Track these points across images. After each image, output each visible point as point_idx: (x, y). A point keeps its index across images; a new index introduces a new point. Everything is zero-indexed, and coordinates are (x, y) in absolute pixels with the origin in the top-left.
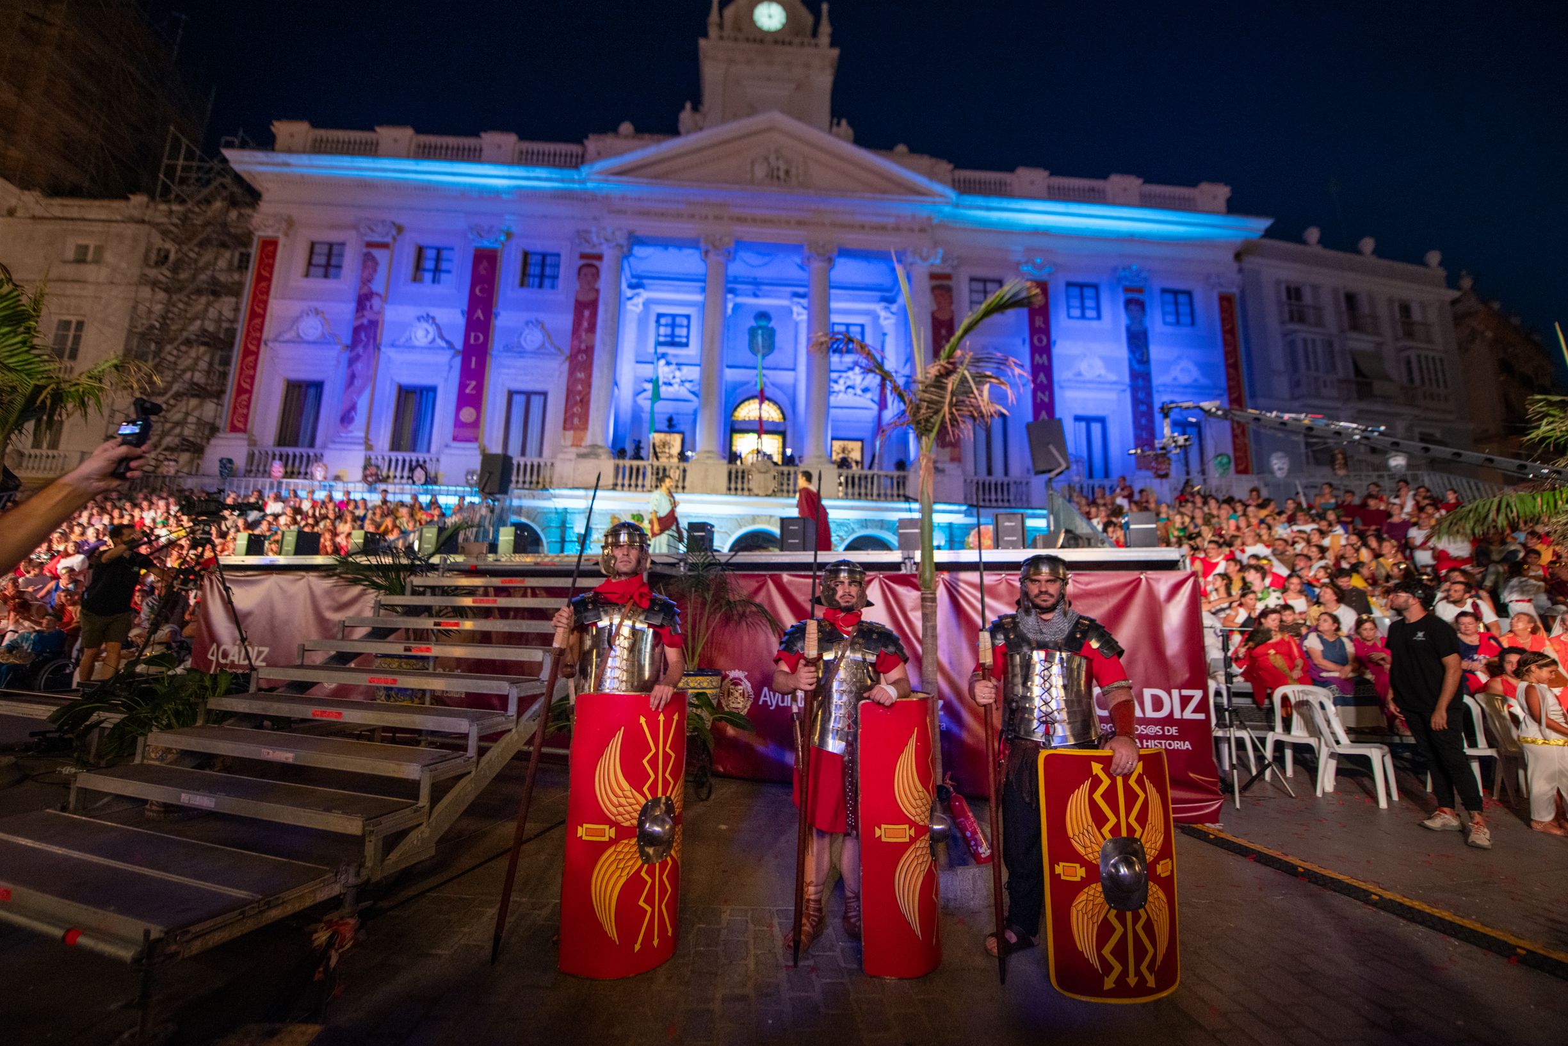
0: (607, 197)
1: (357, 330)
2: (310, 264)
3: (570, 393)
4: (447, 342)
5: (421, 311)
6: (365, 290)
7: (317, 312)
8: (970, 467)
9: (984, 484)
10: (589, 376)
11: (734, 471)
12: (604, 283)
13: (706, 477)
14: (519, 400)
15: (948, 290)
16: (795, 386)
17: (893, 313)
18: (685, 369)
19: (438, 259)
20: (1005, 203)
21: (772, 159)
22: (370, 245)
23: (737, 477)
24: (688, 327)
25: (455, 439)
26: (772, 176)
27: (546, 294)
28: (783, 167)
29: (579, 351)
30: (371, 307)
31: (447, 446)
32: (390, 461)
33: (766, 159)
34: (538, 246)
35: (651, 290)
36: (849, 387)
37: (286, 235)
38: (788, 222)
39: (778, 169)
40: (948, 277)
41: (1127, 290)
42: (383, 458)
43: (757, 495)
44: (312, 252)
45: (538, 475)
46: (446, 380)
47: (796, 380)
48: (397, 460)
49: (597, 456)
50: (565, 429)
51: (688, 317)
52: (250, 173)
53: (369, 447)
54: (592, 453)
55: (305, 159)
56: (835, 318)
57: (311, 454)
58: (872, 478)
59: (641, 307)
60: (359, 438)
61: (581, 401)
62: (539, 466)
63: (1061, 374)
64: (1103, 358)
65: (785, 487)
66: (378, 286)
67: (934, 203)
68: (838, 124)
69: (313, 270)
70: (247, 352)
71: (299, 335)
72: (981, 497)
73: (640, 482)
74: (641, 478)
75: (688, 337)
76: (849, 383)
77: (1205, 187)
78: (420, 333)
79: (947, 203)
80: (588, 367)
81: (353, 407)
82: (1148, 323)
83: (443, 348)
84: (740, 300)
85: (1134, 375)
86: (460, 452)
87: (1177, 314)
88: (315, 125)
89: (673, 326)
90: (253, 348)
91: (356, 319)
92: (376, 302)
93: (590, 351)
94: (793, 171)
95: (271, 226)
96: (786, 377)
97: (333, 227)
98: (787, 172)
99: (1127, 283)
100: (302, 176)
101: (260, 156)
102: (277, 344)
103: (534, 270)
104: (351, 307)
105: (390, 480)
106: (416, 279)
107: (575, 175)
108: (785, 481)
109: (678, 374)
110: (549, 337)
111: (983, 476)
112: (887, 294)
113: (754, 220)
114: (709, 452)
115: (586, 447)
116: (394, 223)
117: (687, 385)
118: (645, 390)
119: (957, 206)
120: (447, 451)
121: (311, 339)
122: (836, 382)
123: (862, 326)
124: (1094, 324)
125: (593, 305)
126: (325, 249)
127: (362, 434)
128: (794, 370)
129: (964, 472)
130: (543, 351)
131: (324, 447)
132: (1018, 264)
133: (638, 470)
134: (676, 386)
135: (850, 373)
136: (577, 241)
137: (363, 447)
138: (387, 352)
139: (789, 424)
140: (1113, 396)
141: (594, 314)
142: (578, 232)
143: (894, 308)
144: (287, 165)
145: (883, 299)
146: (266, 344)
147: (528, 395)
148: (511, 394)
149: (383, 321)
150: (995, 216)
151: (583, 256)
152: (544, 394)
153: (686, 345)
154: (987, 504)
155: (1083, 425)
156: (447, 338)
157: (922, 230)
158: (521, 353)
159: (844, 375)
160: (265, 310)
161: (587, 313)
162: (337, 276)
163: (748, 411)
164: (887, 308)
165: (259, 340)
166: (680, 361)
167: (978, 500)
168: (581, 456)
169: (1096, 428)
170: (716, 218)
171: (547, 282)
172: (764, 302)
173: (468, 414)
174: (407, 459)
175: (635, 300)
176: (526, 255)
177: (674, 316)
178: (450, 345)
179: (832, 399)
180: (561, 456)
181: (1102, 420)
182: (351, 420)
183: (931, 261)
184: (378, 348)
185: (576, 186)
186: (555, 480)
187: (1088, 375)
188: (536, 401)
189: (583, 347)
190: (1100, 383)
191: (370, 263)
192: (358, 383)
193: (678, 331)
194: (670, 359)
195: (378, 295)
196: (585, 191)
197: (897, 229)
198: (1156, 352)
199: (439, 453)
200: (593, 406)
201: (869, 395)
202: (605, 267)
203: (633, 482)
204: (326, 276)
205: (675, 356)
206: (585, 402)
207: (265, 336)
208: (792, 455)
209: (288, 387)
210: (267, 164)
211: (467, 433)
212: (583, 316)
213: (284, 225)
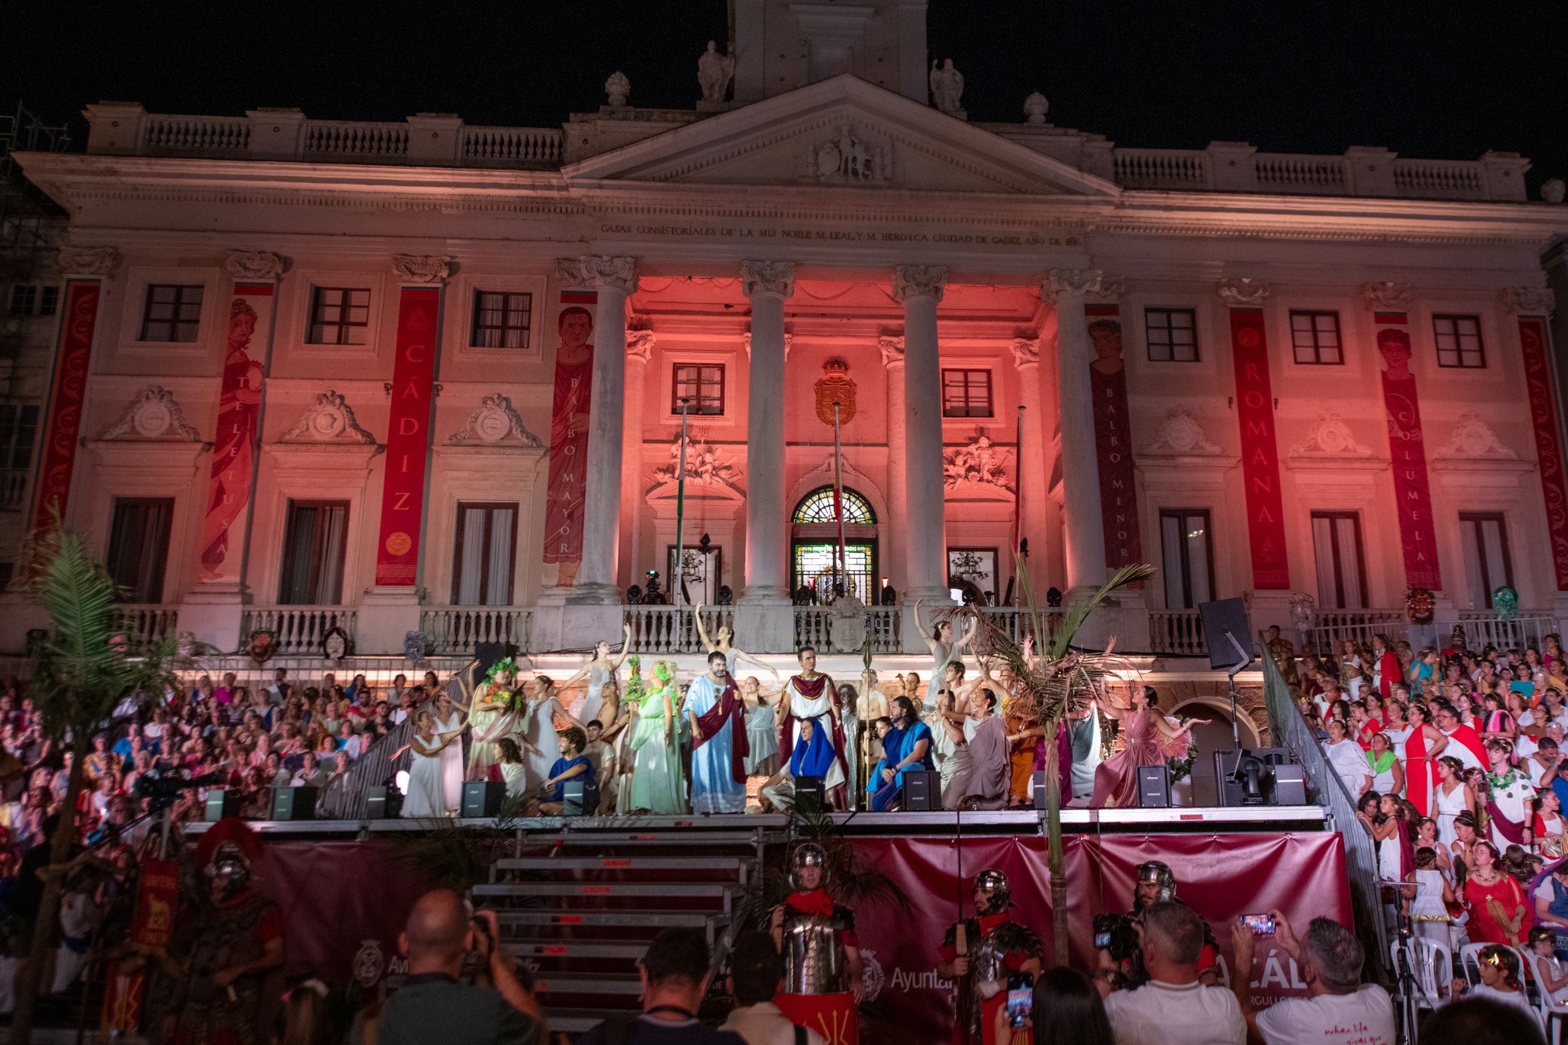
0: (600, 208)
1: (225, 421)
2: (147, 319)
3: (553, 505)
4: (364, 433)
5: (323, 387)
6: (236, 358)
7: (162, 394)
8: (1158, 594)
9: (1179, 620)
10: (583, 478)
11: (804, 615)
12: (599, 337)
13: (763, 625)
14: (475, 518)
15: (1115, 328)
16: (888, 471)
17: (1035, 354)
18: (719, 450)
19: (345, 306)
20: (1192, 200)
21: (845, 146)
22: (241, 289)
23: (808, 623)
24: (722, 382)
25: (379, 582)
26: (847, 169)
27: (511, 357)
28: (861, 157)
29: (565, 441)
30: (246, 382)
31: (366, 593)
32: (281, 617)
33: (836, 145)
34: (496, 283)
35: (662, 332)
36: (971, 469)
37: (111, 277)
38: (871, 237)
39: (854, 159)
40: (1113, 309)
41: (1380, 318)
42: (270, 614)
43: (840, 652)
44: (149, 302)
45: (508, 632)
46: (364, 490)
47: (890, 461)
48: (292, 617)
49: (598, 601)
50: (546, 560)
51: (722, 368)
52: (53, 184)
53: (247, 599)
54: (588, 595)
55: (142, 165)
56: (945, 363)
57: (159, 612)
58: (1013, 617)
59: (648, 355)
60: (230, 585)
61: (570, 516)
62: (509, 616)
63: (1287, 448)
64: (1348, 423)
65: (882, 637)
66: (255, 351)
67: (1088, 203)
68: (940, 67)
69: (153, 328)
70: (54, 459)
71: (133, 430)
72: (1176, 641)
73: (663, 638)
74: (664, 631)
75: (722, 398)
76: (971, 462)
77: (1490, 157)
78: (322, 421)
79: (1108, 203)
80: (579, 464)
81: (223, 538)
82: (1412, 366)
83: (358, 443)
84: (799, 340)
85: (1396, 445)
86: (389, 601)
87: (1459, 350)
88: (150, 109)
89: (699, 382)
90: (63, 452)
91: (224, 402)
92: (254, 376)
93: (581, 439)
94: (877, 160)
95: (89, 265)
96: (874, 457)
97: (184, 262)
98: (868, 164)
99: (1381, 309)
100: (135, 188)
101: (73, 161)
102: (101, 445)
103: (492, 318)
104: (215, 384)
105: (282, 649)
106: (313, 338)
107: (552, 178)
108: (882, 627)
109: (708, 458)
110: (519, 421)
111: (1178, 607)
112: (1023, 325)
113: (821, 235)
114: (765, 587)
115: (579, 586)
116: (275, 254)
117: (723, 474)
118: (660, 484)
119: (1122, 206)
120: (368, 600)
121: (153, 435)
122: (952, 462)
123: (989, 372)
124: (1335, 371)
125: (584, 370)
126: (170, 295)
127: (237, 579)
128: (886, 445)
129: (1149, 603)
130: (507, 442)
131: (178, 600)
132: (1218, 286)
133: (659, 618)
134: (707, 476)
135: (972, 448)
136: (557, 275)
137: (238, 599)
138: (272, 453)
139: (882, 527)
140: (1368, 479)
141: (587, 384)
142: (559, 261)
143: (1036, 345)
144: (114, 173)
145: (1019, 334)
146: (83, 445)
147: (489, 508)
148: (462, 508)
149: (264, 404)
150: (1178, 218)
151: (566, 297)
152: (514, 507)
153: (721, 412)
154: (1186, 651)
155: (1326, 522)
156: (363, 426)
157: (1072, 242)
158: (478, 446)
159: (964, 450)
160: (81, 393)
161: (575, 383)
162: (192, 338)
163: (819, 509)
164: (1022, 347)
165: (73, 439)
166: (712, 436)
167: (1172, 645)
168: (573, 601)
169: (1345, 527)
170: (764, 233)
171: (512, 336)
172: (837, 344)
173: (399, 543)
174: (308, 614)
175: (639, 347)
176: (479, 295)
177: (699, 367)
178: (370, 440)
179: (947, 488)
180: (541, 602)
181: (1354, 516)
182: (220, 558)
183: (1087, 287)
184: (258, 445)
185: (554, 194)
186: (534, 638)
187: (1330, 447)
188: (501, 518)
189: (571, 434)
190: (1346, 459)
191: (242, 317)
192: (228, 500)
193: (705, 390)
194: (695, 433)
195: (256, 364)
196: (568, 200)
197: (1035, 241)
198: (1428, 410)
199: (355, 604)
200: (588, 524)
201: (1002, 481)
202: (600, 312)
203: (653, 639)
204: (173, 338)
205: (704, 429)
206: (576, 517)
207: (82, 433)
208: (889, 588)
209: (117, 508)
210: (82, 173)
211: (399, 571)
212: (569, 388)
213: (108, 263)
